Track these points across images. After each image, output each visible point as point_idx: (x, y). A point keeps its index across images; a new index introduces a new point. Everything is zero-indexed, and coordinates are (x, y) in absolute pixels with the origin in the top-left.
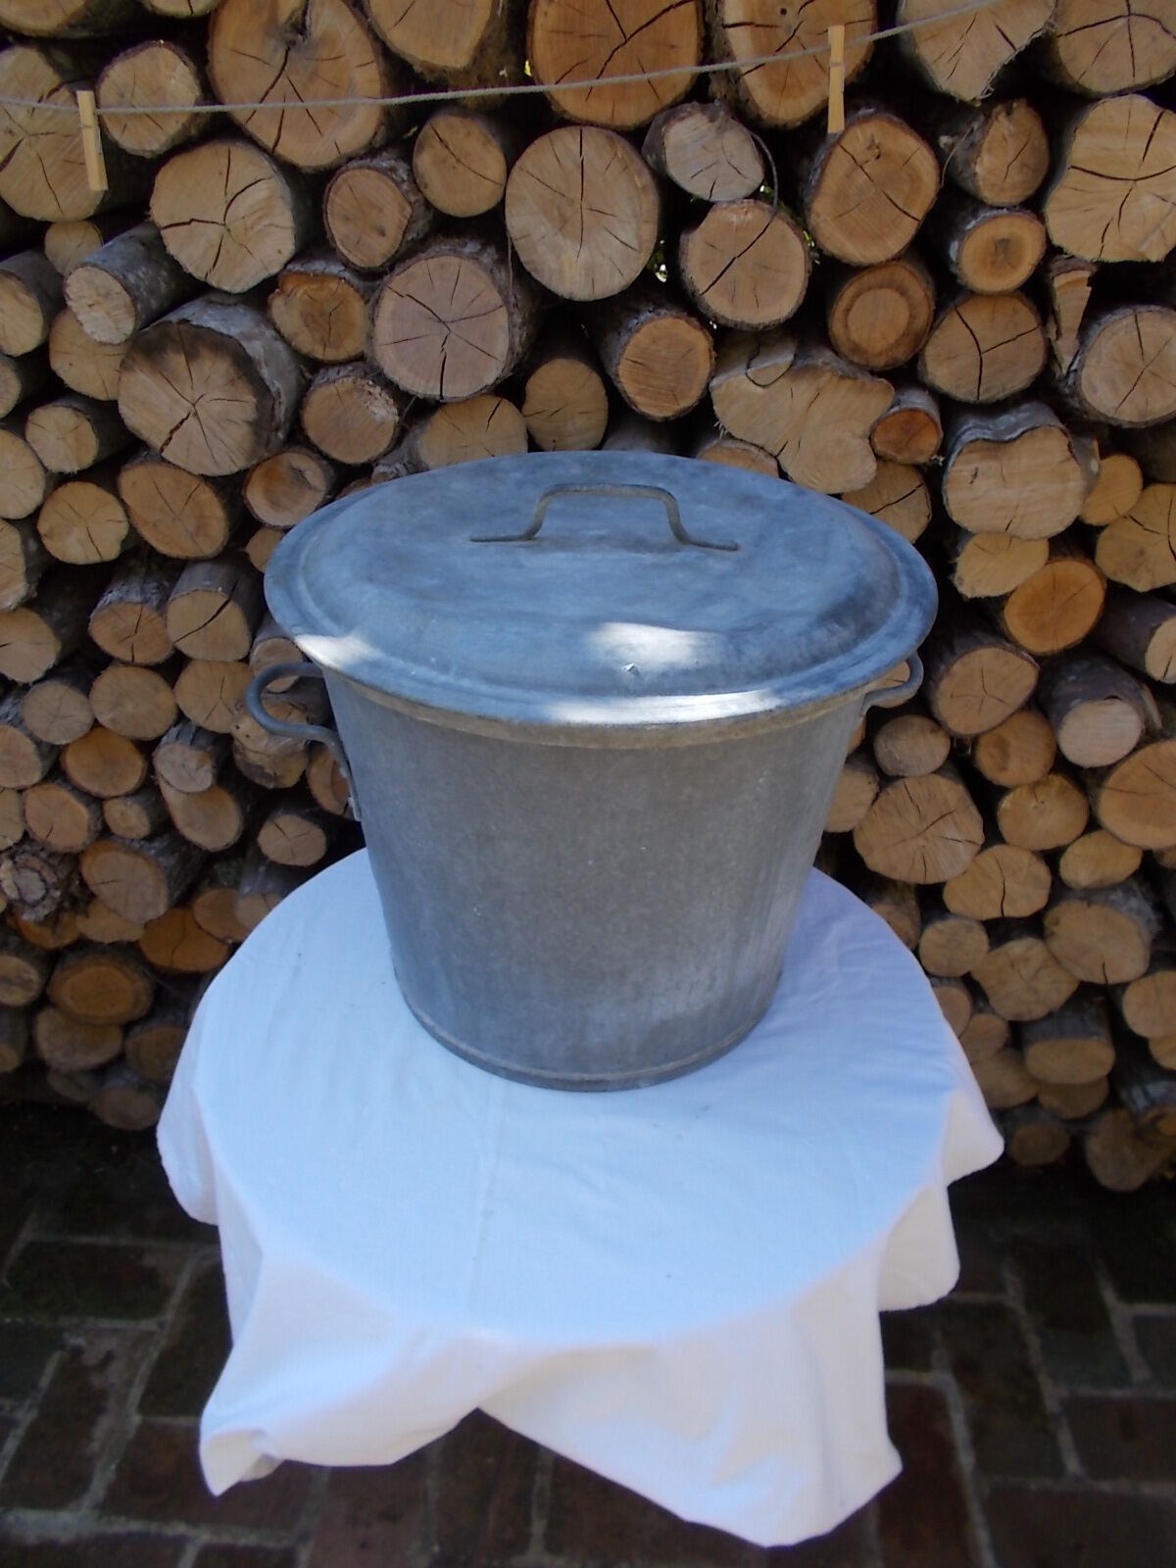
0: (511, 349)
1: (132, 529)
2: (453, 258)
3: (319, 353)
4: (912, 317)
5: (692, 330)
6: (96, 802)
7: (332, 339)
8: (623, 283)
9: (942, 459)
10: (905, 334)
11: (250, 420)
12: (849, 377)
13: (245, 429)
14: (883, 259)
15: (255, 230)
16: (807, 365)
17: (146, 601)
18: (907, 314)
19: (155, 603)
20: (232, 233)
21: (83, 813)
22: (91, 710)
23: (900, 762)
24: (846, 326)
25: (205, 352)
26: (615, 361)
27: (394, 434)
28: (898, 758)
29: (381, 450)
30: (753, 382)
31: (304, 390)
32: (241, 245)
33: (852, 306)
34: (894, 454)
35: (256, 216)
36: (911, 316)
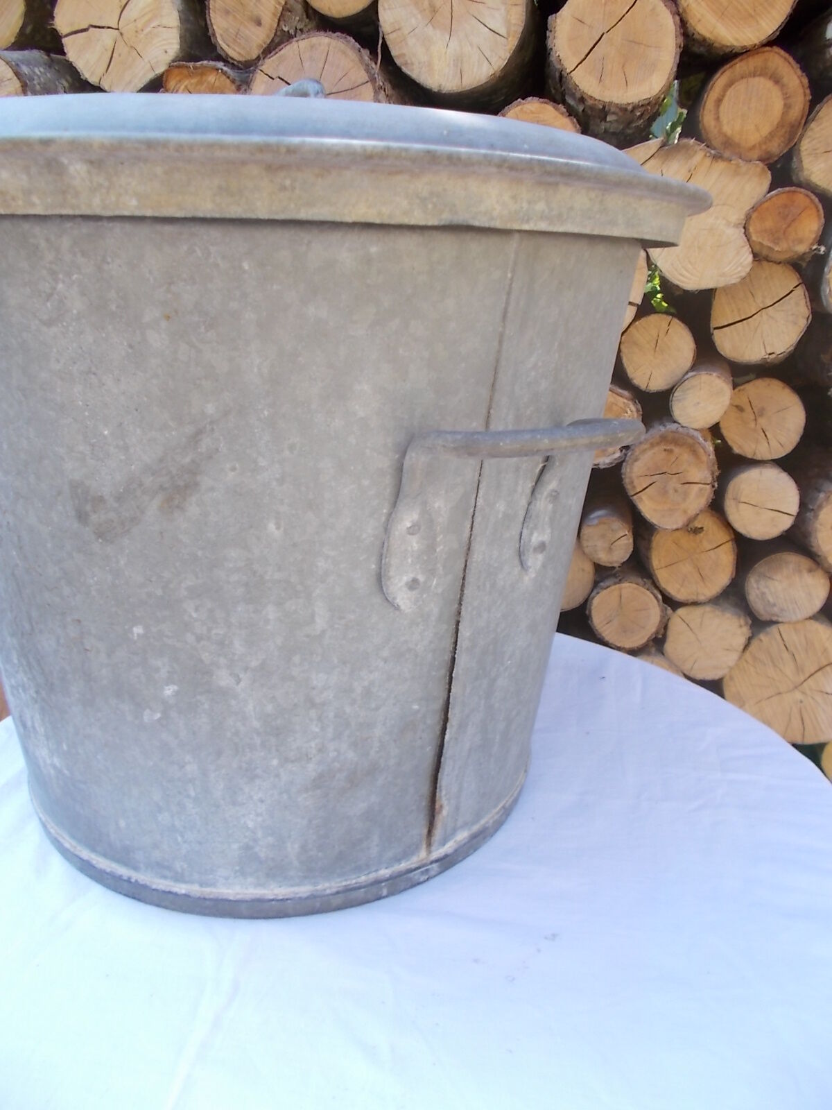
2: (323, 38)
4: (787, 107)
5: (560, 116)
8: (492, 72)
9: (823, 249)
10: (780, 125)
14: (757, 42)
15: (145, 32)
16: (678, 145)
18: (782, 103)
20: (124, 36)
23: (774, 605)
24: (718, 119)
28: (771, 600)
32: (132, 47)
33: (723, 96)
34: (770, 245)
35: (146, 18)
36: (785, 105)
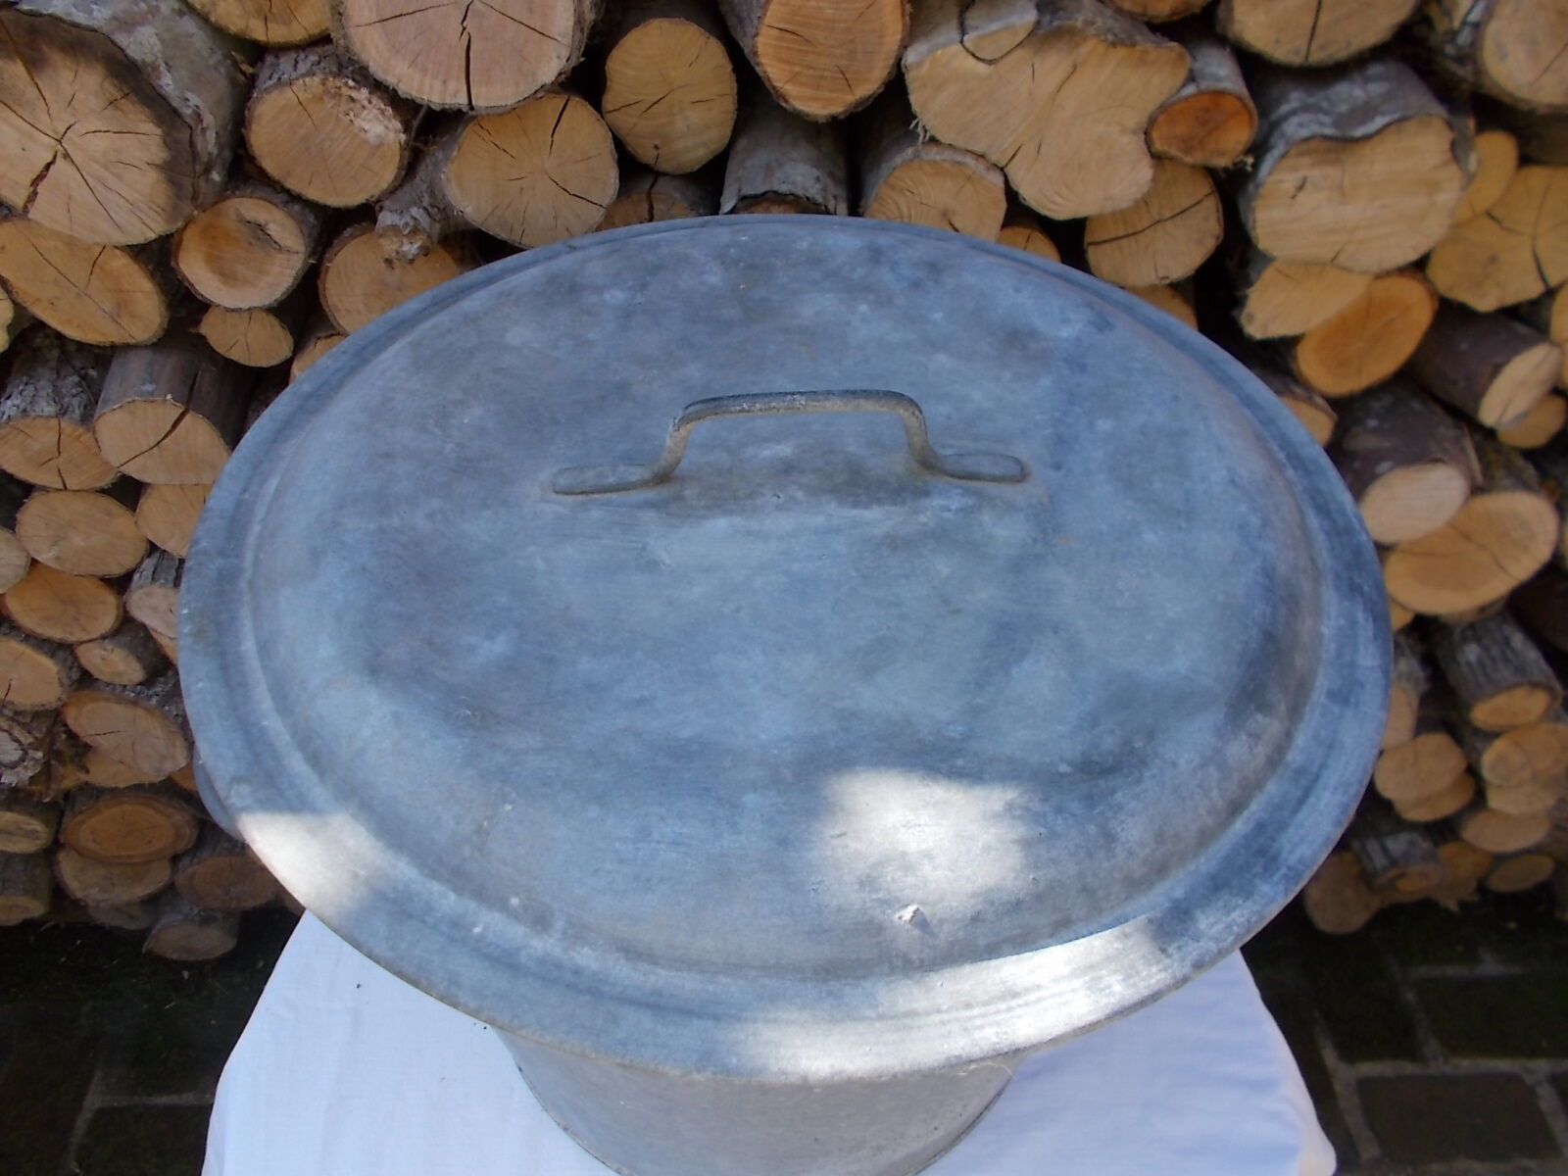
0: (579, 21)
1: (19, 308)
3: (258, 32)
6: (61, 650)
7: (274, 10)
9: (1251, 161)
11: (158, 161)
12: (1122, 43)
13: (152, 176)
16: (1059, 29)
17: (63, 412)
19: (77, 413)
21: (50, 666)
22: (24, 550)
25: (56, 57)
26: (751, 30)
27: (401, 160)
29: (385, 186)
30: (973, 55)
31: (244, 94)
34: (1180, 153)
